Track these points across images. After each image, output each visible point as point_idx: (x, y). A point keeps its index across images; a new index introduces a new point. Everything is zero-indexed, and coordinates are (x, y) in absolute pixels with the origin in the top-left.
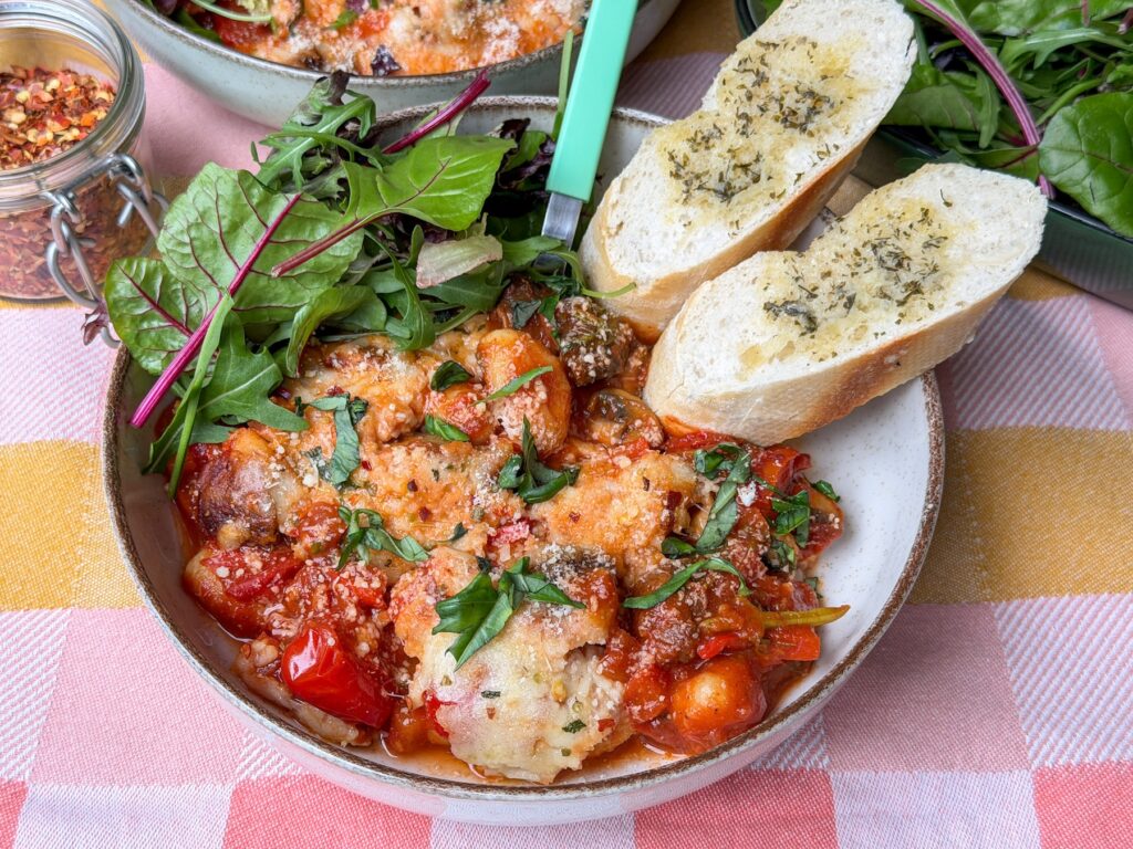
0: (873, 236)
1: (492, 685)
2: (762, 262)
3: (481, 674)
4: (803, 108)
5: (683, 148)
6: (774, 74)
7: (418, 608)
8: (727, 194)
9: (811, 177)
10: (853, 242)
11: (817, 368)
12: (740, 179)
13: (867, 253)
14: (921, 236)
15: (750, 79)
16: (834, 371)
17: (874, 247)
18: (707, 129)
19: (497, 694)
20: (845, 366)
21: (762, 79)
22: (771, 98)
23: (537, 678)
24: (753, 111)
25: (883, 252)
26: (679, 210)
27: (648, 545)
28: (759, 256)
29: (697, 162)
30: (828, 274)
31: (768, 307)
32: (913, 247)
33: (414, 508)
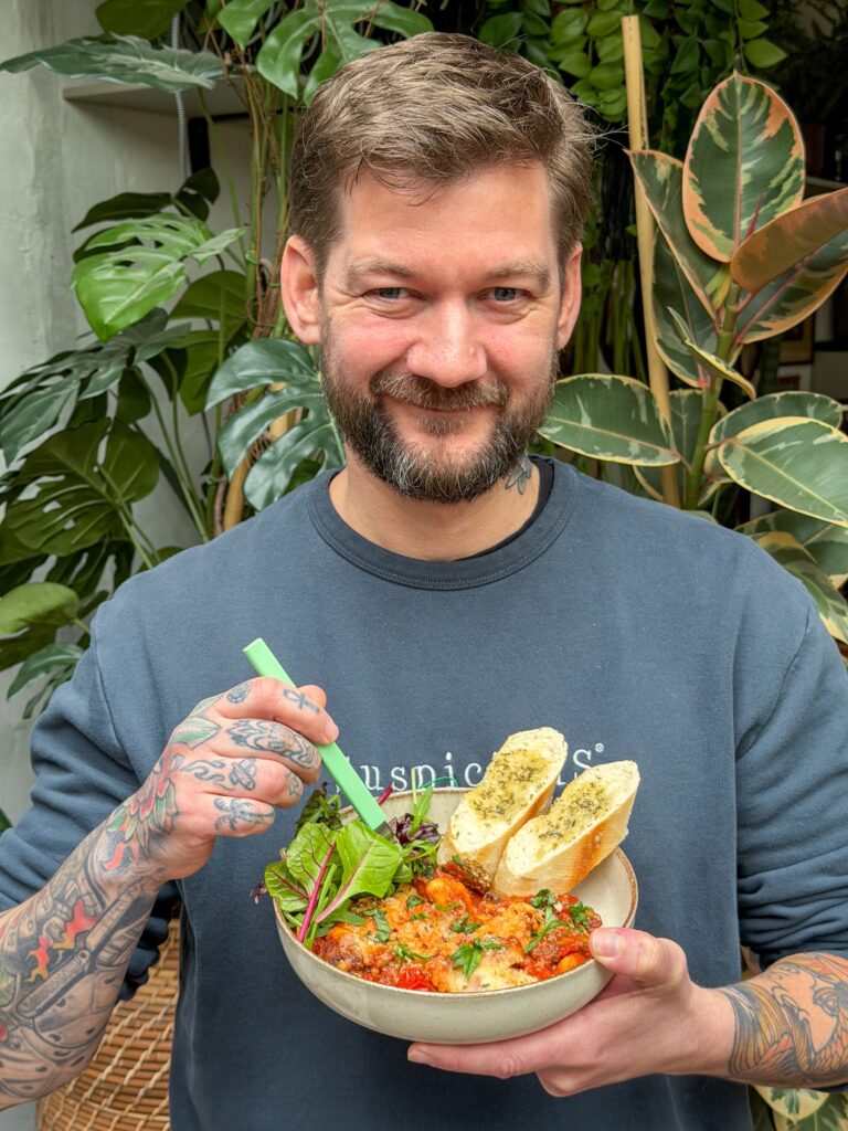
0: (575, 799)
1: (485, 982)
2: (531, 824)
3: (478, 979)
4: (526, 774)
5: (478, 799)
6: (511, 765)
7: (441, 967)
8: (502, 812)
9: (536, 796)
10: (567, 803)
11: (569, 845)
12: (506, 806)
13: (575, 805)
14: (594, 792)
15: (501, 768)
16: (575, 846)
17: (577, 802)
18: (487, 789)
19: (488, 985)
20: (581, 840)
21: (506, 767)
22: (512, 773)
23: (502, 976)
24: (505, 779)
25: (581, 802)
26: (484, 822)
27: (525, 936)
28: (530, 822)
29: (486, 803)
30: (560, 819)
31: (540, 837)
32: (592, 798)
33: (420, 944)
